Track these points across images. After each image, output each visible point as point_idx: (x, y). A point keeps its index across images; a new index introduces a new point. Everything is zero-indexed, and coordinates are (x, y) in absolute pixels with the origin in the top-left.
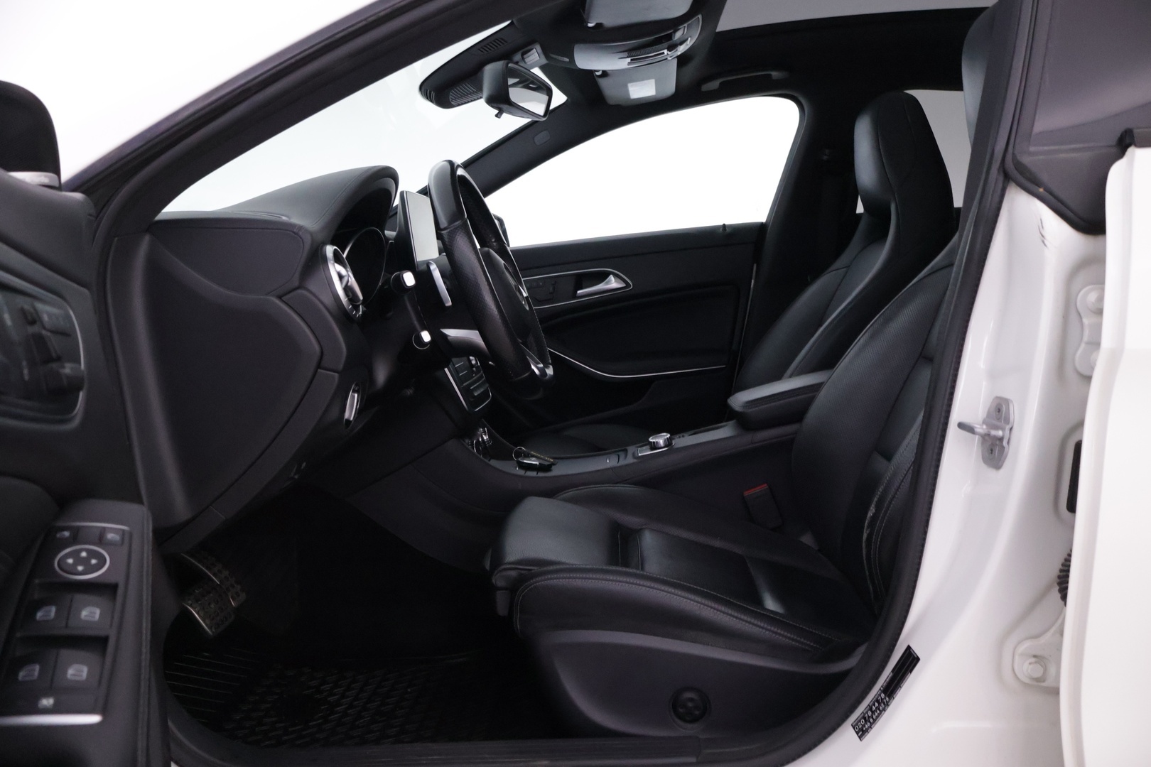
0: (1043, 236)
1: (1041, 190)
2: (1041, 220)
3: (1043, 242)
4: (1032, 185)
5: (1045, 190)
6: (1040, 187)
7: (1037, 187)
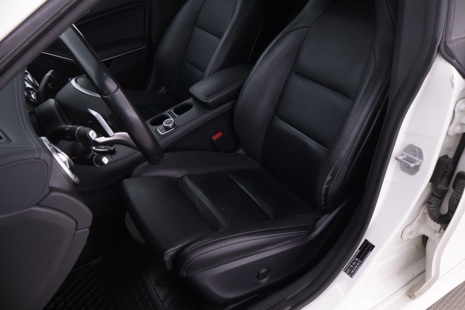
0: (453, 83)
1: (455, 61)
2: (452, 75)
3: (452, 86)
4: (450, 57)
5: (456, 61)
6: (454, 60)
7: (452, 59)
